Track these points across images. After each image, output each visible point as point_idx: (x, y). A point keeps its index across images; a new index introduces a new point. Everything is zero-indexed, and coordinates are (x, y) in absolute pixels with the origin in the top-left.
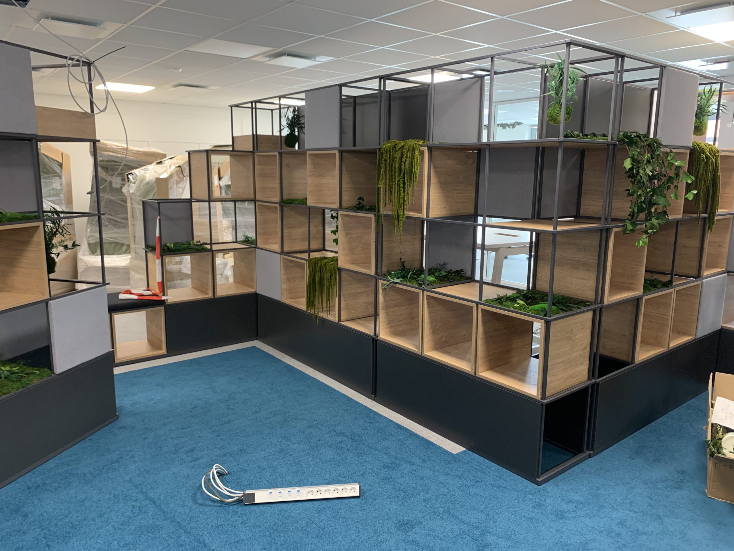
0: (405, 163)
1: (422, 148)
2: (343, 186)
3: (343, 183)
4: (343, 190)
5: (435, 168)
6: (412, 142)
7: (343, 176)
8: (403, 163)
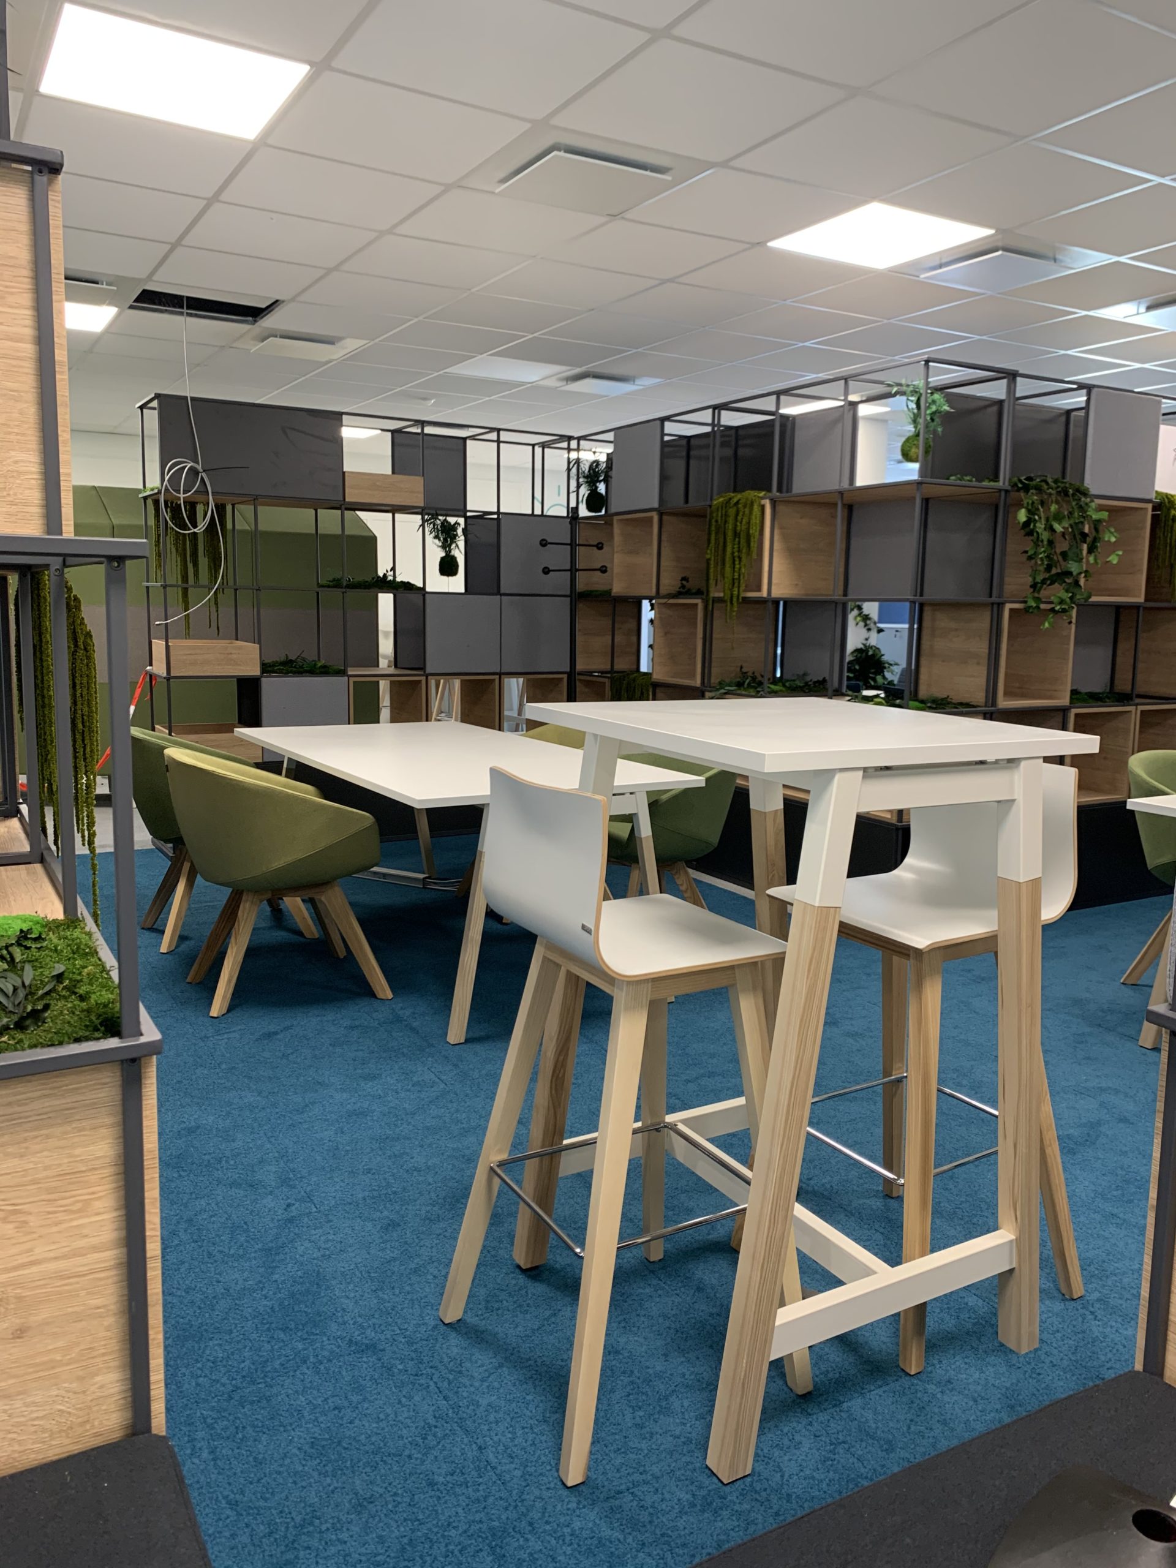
0: (741, 523)
1: (763, 502)
2: (663, 563)
3: (663, 559)
4: (662, 569)
5: (781, 528)
6: (751, 494)
7: (663, 549)
8: (738, 524)
